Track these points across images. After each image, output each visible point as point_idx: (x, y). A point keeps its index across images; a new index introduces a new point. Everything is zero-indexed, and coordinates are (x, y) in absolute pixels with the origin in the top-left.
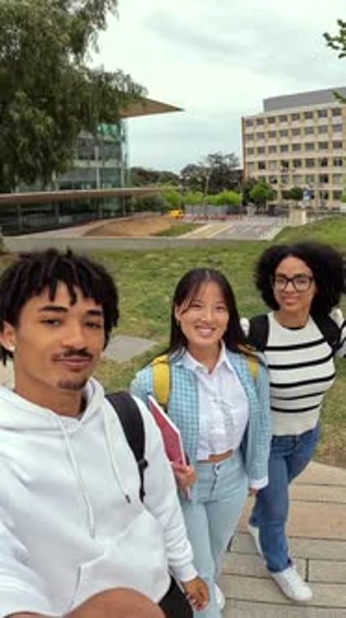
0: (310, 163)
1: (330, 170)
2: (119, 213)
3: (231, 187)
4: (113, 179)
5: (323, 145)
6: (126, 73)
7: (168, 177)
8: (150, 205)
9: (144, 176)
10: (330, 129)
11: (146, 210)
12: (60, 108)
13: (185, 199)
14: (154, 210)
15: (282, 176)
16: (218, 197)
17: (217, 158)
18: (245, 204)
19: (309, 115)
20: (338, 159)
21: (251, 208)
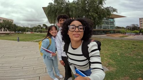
2: (113, 33)
3: (137, 30)
4: (112, 28)
6: (112, 7)
7: (123, 28)
8: (119, 32)
9: (118, 28)
11: (118, 33)
12: (99, 13)
13: (126, 31)
14: (120, 33)
16: (133, 31)
17: (134, 25)
18: (140, 33)
21: (141, 34)
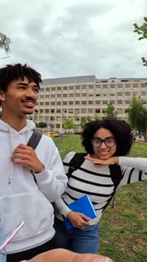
0: (47, 111)
1: (55, 115)
5: (53, 103)
10: (56, 96)
15: (35, 117)
19: (48, 89)
20: (59, 110)
